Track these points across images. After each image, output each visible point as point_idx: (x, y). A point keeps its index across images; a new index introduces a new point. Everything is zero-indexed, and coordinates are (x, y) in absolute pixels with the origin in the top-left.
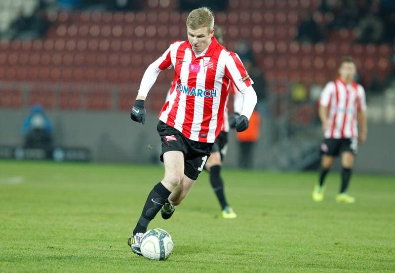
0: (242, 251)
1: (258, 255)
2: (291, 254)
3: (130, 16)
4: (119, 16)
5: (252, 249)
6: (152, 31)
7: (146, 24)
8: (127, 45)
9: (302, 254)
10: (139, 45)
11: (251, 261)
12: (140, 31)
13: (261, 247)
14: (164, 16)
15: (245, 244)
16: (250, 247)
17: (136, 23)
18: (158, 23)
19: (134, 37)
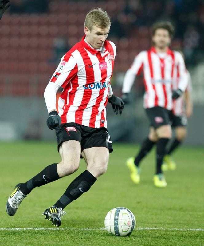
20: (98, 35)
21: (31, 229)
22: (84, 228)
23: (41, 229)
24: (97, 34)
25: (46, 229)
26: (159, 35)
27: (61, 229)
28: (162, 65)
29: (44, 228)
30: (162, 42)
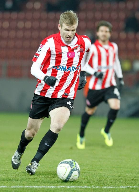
0: (89, 171)
1: (99, 174)
2: (121, 173)
3: (14, 15)
4: (7, 15)
5: (95, 170)
6: (28, 24)
7: (25, 20)
8: (13, 34)
9: (128, 173)
10: (20, 34)
11: (95, 178)
12: (21, 24)
13: (101, 168)
14: (37, 15)
15: (90, 166)
16: (93, 168)
17: (18, 20)
18: (33, 20)
19: (17, 29)
20: (67, 31)
21: (64, 187)
22: (107, 186)
23: (72, 187)
24: (65, 30)
25: (76, 187)
26: (102, 31)
27: (88, 187)
28: (107, 54)
29: (74, 186)
30: (105, 36)
